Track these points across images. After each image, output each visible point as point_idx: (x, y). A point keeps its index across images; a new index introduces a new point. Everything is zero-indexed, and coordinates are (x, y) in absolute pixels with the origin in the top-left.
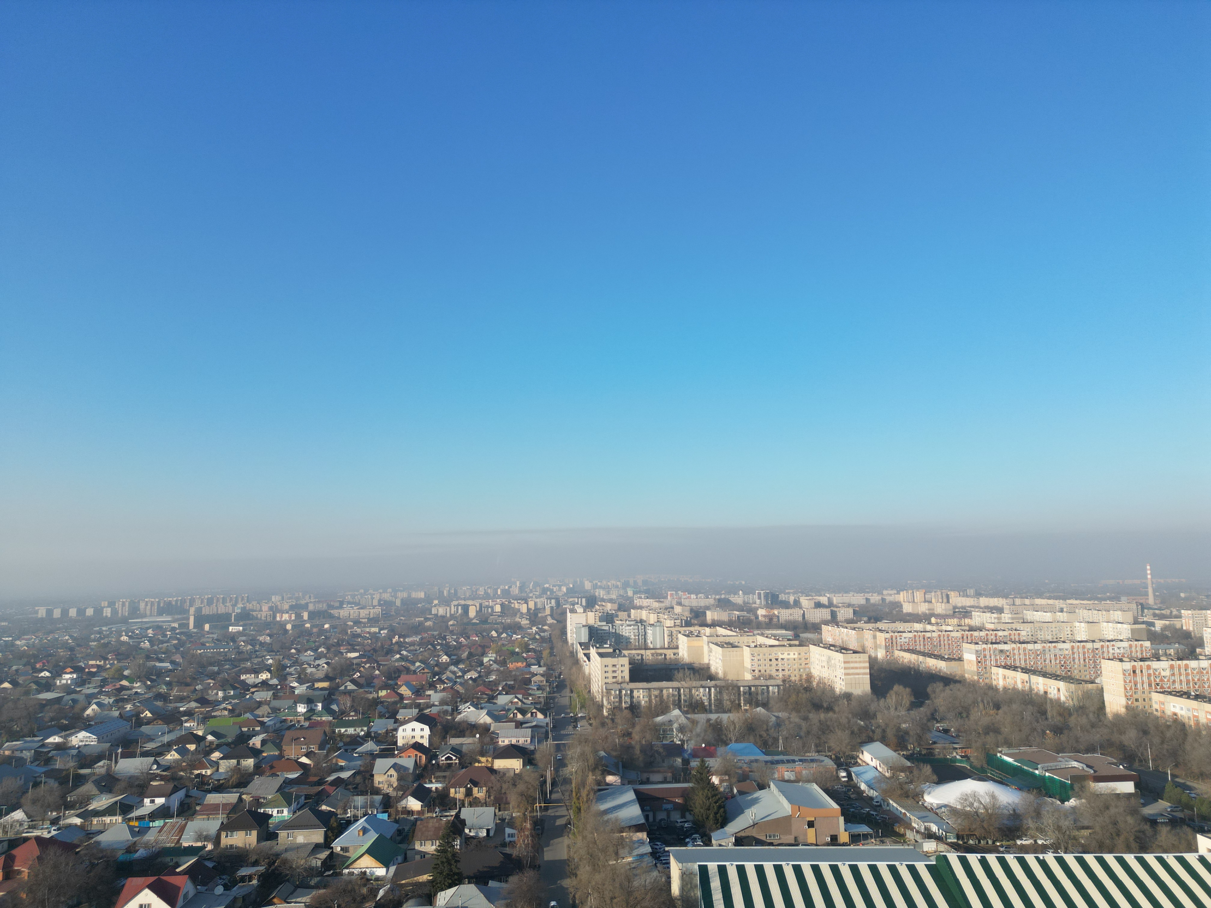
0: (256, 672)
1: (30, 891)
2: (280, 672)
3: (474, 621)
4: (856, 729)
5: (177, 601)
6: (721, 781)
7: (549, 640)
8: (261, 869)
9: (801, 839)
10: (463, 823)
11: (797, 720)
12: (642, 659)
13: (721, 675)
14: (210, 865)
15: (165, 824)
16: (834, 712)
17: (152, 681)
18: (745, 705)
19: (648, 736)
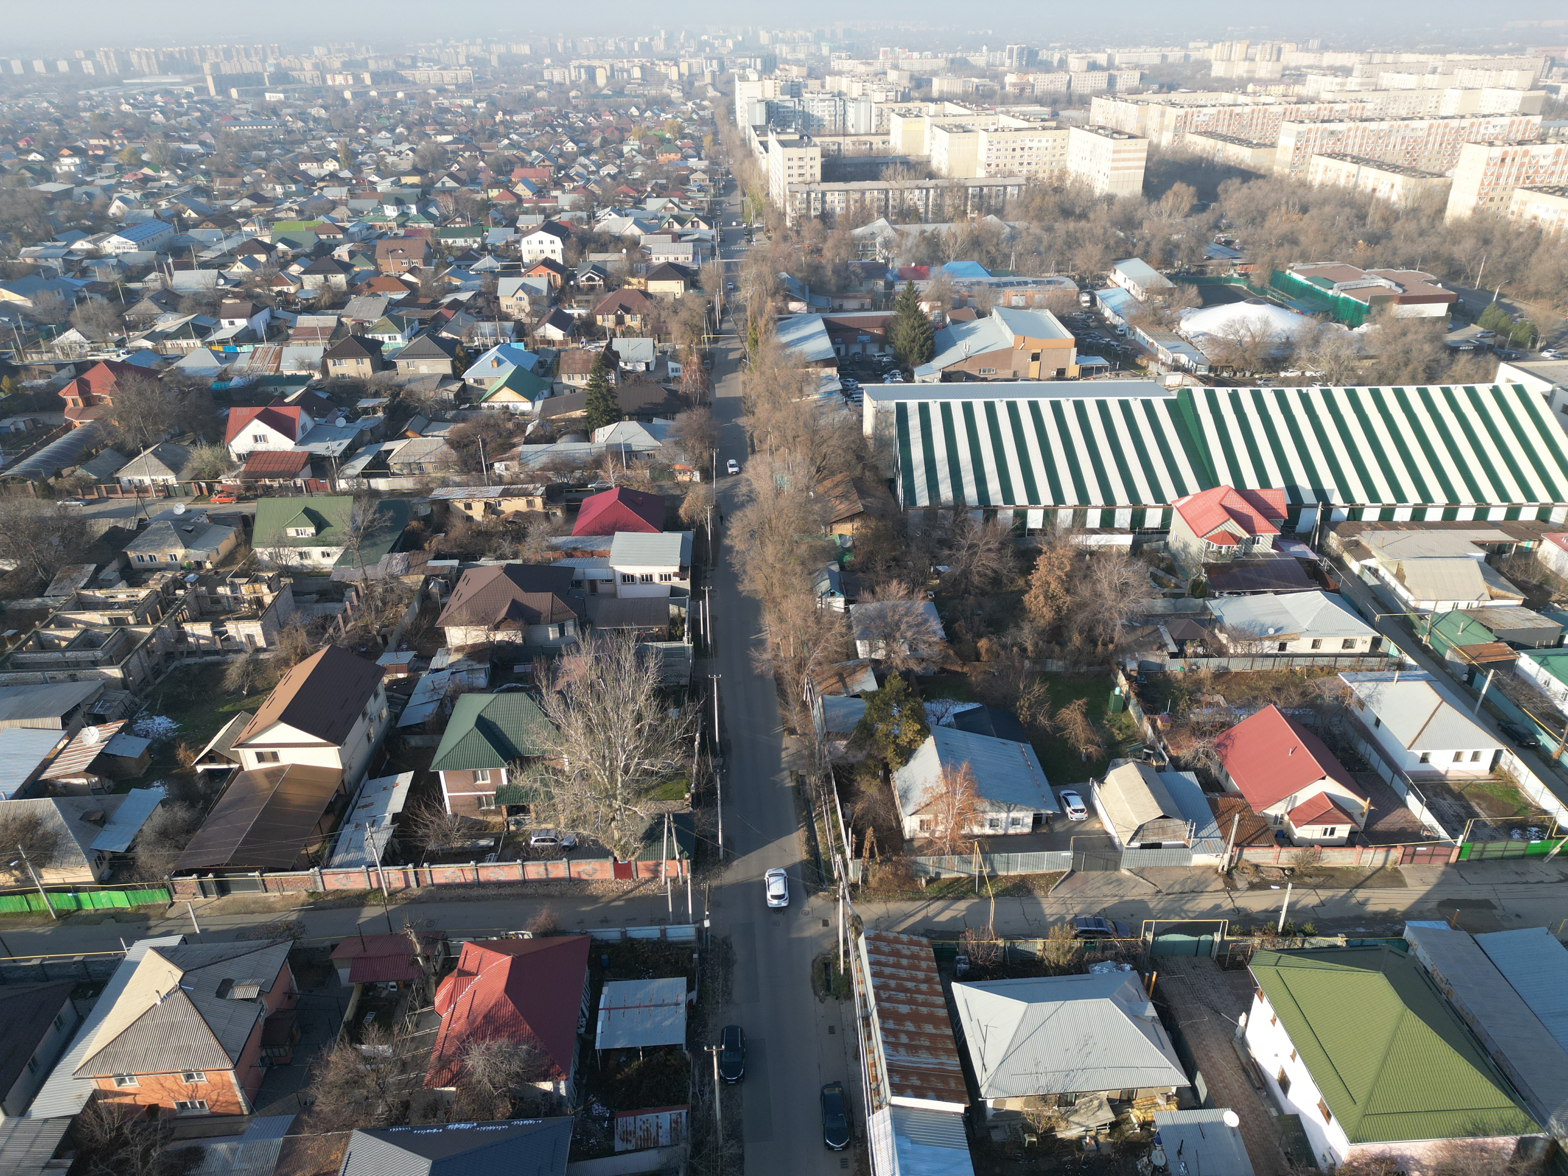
0: (319, 159)
1: (121, 418)
2: (350, 159)
3: (605, 92)
4: (1112, 242)
5: (180, 52)
6: (932, 308)
7: (711, 122)
8: (385, 400)
9: (1021, 374)
10: (617, 355)
11: (1038, 231)
12: (839, 149)
13: (944, 172)
14: (323, 395)
15: (256, 350)
16: (1088, 220)
17: (183, 169)
18: (972, 212)
19: (843, 253)
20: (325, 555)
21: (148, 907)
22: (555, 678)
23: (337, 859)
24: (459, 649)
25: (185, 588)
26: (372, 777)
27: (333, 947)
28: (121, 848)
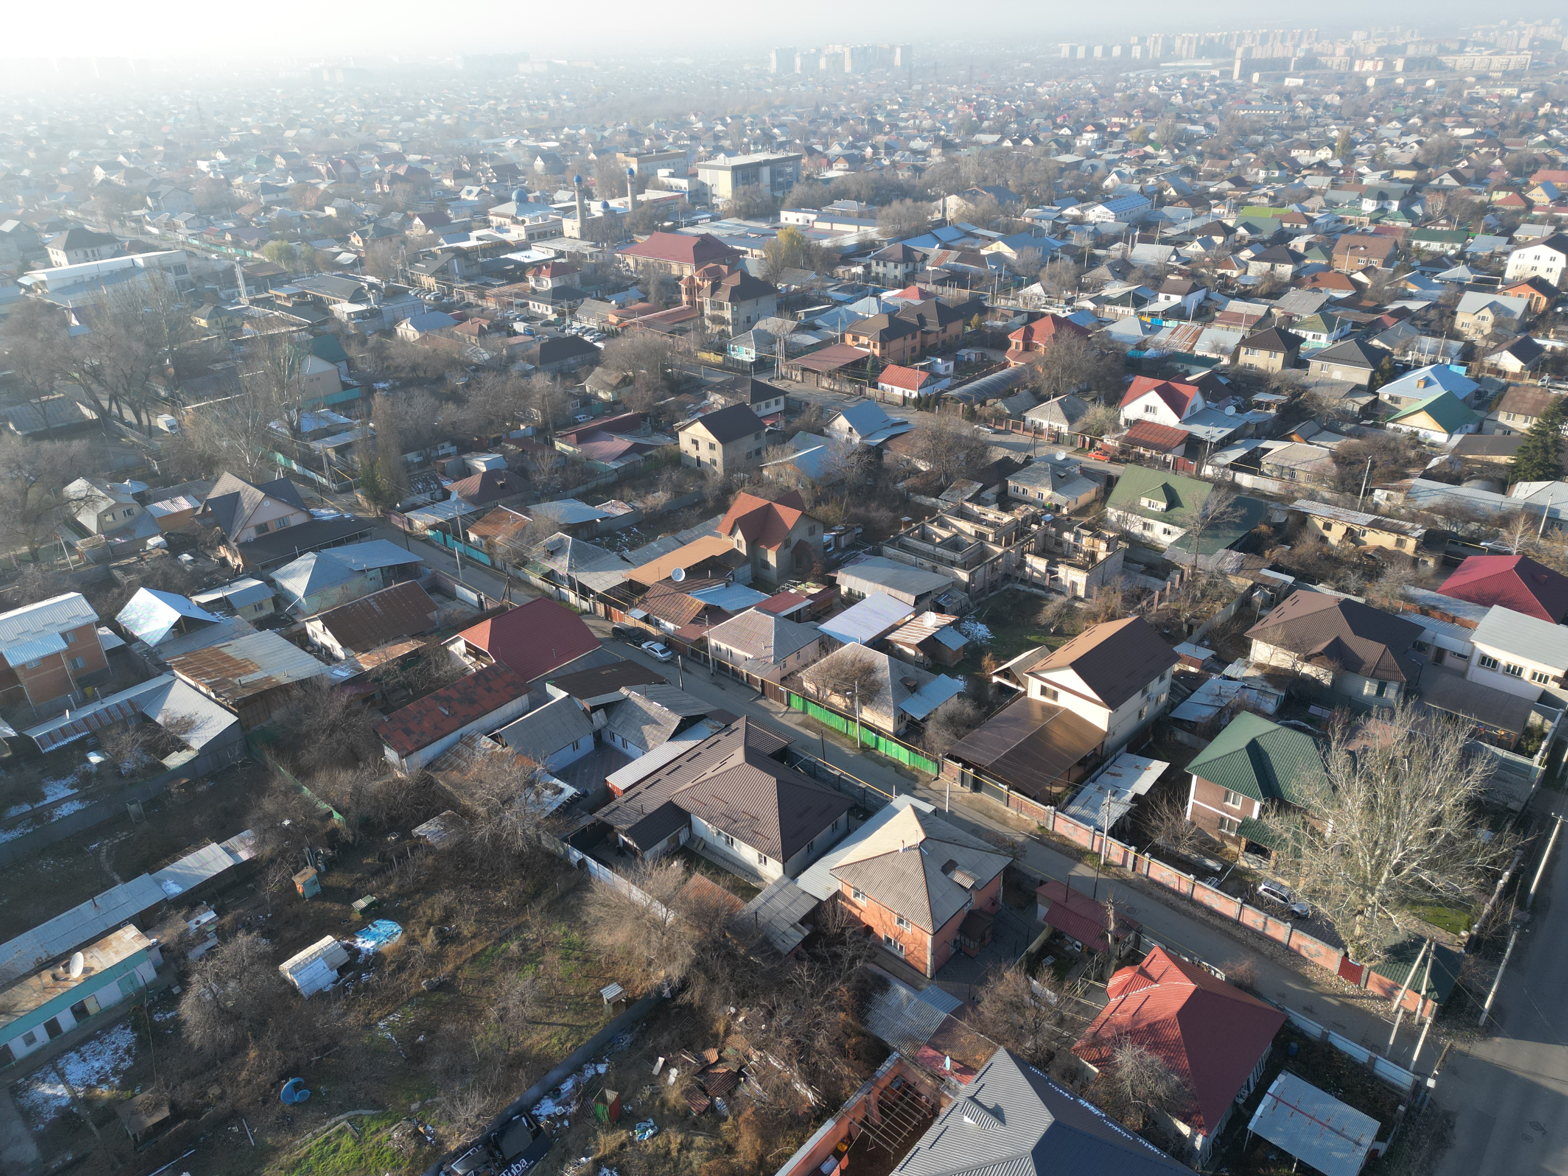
0: (1313, 147)
1: (1046, 367)
2: (1347, 150)
5: (1221, 37)
8: (1283, 398)
14: (1224, 381)
15: (1179, 326)
17: (1181, 149)
20: (1167, 532)
21: (920, 772)
22: (1352, 736)
23: (1072, 809)
24: (1259, 666)
25: (1039, 524)
26: (1130, 751)
27: (1042, 883)
28: (919, 717)
